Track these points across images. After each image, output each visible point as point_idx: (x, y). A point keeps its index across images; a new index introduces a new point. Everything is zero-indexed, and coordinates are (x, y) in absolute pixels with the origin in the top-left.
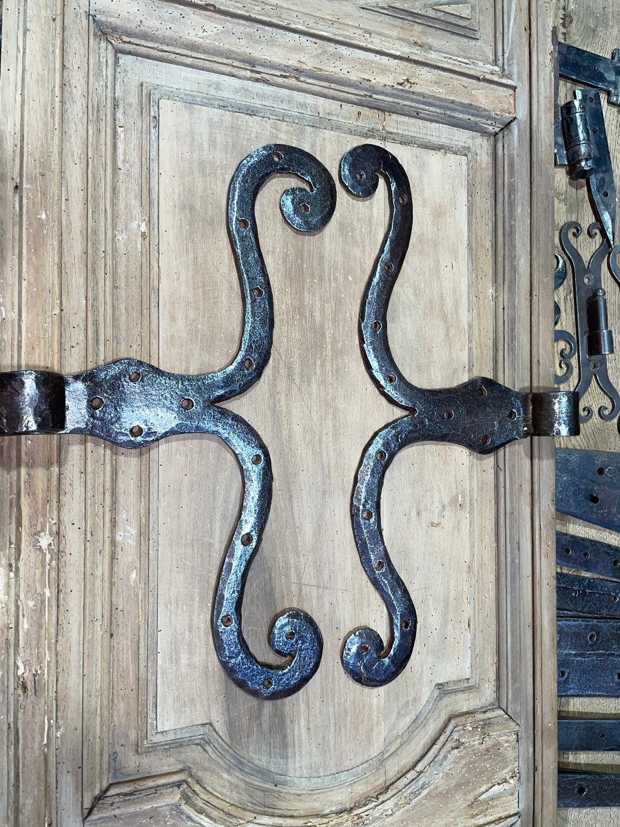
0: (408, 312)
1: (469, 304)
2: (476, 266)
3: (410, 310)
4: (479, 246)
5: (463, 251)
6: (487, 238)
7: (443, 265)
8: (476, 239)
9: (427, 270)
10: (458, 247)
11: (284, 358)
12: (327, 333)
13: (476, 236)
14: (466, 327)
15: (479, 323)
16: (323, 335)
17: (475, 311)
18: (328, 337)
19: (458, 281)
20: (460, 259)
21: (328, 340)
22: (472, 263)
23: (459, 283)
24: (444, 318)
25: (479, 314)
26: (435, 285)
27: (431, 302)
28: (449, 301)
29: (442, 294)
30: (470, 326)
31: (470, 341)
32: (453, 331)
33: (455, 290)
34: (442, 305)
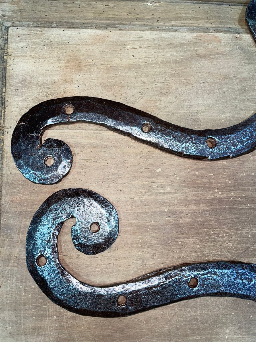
0: (187, 103)
1: (170, 30)
2: (126, 19)
3: (184, 100)
4: (104, 15)
5: (114, 35)
6: (95, 6)
7: (132, 60)
8: (96, 19)
9: (139, 79)
10: (111, 42)
11: (249, 245)
12: (218, 196)
13: (94, 18)
14: (195, 34)
15: (185, 19)
16: (221, 201)
17: (174, 23)
18: (222, 196)
19: (147, 42)
20: (123, 39)
21: (225, 195)
22: (124, 24)
23: (149, 41)
24: (188, 60)
25: (176, 19)
26: (155, 70)
27: (173, 75)
28: (170, 54)
29: (163, 62)
30: (192, 30)
31: (207, 30)
32: (201, 50)
33: (158, 47)
34: (175, 62)
